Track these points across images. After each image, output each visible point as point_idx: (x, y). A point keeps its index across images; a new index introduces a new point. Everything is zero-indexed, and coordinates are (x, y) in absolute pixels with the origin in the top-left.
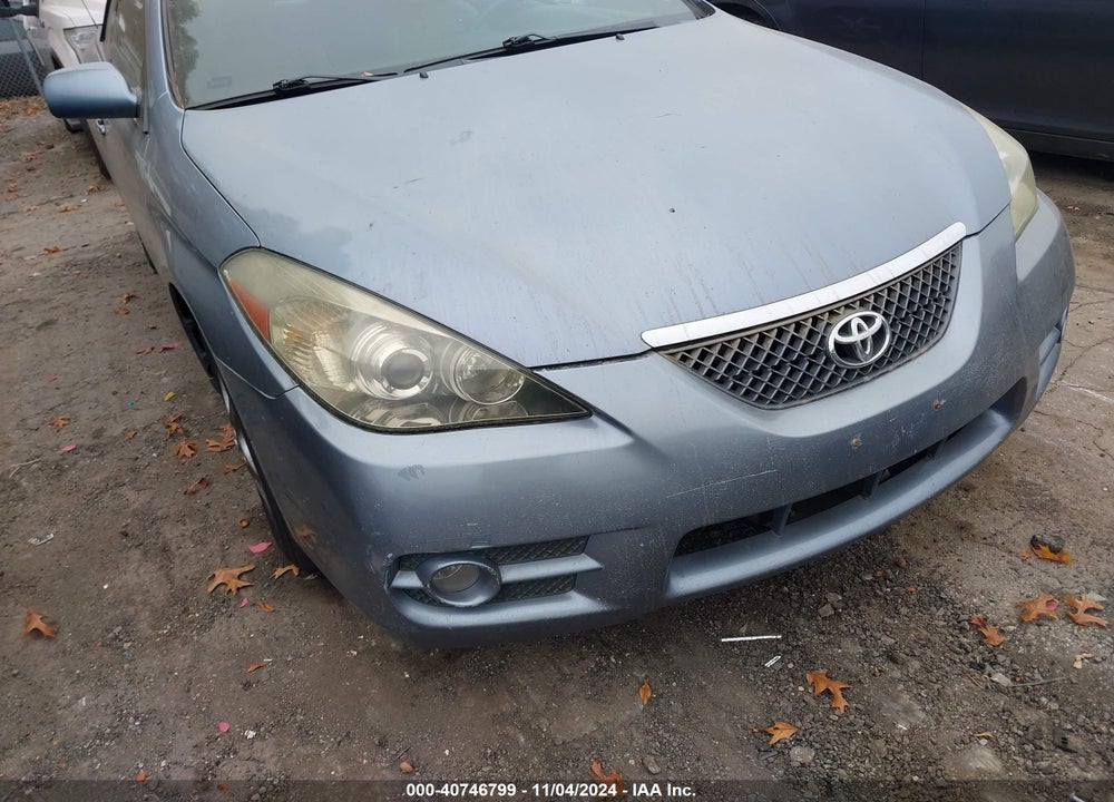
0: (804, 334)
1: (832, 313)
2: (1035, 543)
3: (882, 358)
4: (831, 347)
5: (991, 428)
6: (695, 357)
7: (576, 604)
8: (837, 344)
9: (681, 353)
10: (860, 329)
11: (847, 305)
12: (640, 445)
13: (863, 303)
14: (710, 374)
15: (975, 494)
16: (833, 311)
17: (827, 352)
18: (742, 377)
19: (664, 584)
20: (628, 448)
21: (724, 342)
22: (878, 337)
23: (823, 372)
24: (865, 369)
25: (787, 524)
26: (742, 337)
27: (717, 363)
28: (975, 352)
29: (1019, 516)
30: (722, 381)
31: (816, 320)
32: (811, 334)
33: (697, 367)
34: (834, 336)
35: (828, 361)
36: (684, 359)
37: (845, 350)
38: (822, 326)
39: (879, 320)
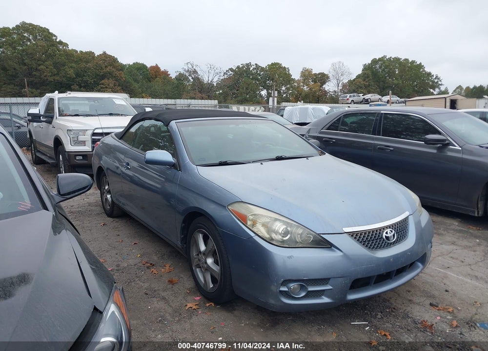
0: (378, 233)
1: (383, 229)
2: (431, 305)
3: (395, 241)
4: (384, 237)
5: (418, 267)
6: (355, 235)
7: (325, 300)
8: (386, 236)
9: (352, 234)
10: (390, 233)
11: (387, 227)
12: (345, 255)
13: (390, 228)
14: (358, 240)
15: (412, 293)
16: (384, 228)
17: (383, 238)
18: (365, 242)
19: (346, 296)
20: (341, 256)
21: (361, 232)
22: (394, 235)
23: (382, 243)
24: (391, 243)
25: (374, 283)
26: (365, 232)
27: (360, 237)
28: (415, 243)
29: (425, 298)
30: (361, 242)
31: (380, 230)
32: (380, 233)
33: (355, 238)
34: (384, 234)
35: (384, 240)
36: (352, 236)
37: (387, 238)
38: (381, 232)
39: (393, 232)
